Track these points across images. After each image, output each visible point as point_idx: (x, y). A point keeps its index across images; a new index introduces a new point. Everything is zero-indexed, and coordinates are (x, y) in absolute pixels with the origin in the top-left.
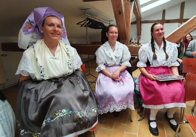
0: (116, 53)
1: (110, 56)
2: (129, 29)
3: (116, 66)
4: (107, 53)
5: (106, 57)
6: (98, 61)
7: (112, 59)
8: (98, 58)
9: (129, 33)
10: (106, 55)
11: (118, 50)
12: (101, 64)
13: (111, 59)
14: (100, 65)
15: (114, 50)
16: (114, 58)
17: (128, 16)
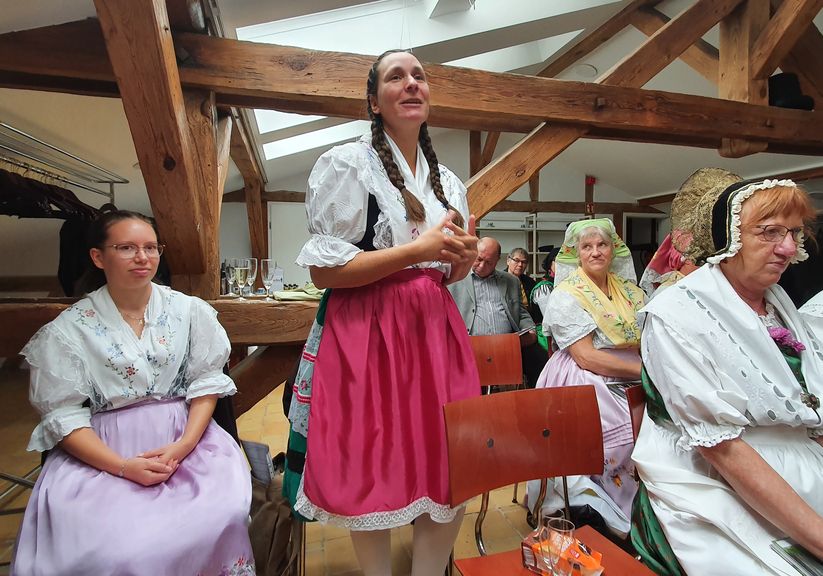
0: (155, 338)
1: (118, 360)
2: (213, 228)
3: (157, 402)
4: (103, 344)
5: (92, 369)
6: (39, 396)
7: (131, 371)
8: (46, 375)
9: (214, 248)
10: (96, 354)
11: (162, 323)
12: (59, 404)
13: (125, 374)
14: (57, 410)
15: (140, 327)
16: (141, 365)
17: (208, 177)
